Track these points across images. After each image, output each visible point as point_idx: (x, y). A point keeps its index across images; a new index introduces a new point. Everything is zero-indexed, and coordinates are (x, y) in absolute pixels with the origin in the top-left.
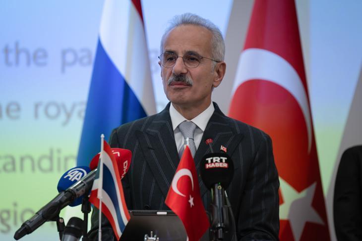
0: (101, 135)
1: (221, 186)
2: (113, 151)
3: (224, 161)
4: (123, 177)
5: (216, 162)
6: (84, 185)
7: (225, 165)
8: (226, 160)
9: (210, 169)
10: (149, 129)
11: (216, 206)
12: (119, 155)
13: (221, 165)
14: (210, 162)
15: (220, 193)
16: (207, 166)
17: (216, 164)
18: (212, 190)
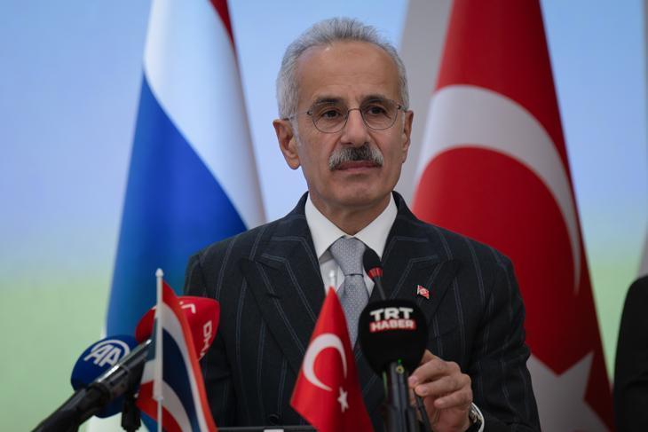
0: (155, 271)
1: (404, 366)
2: (181, 303)
3: (407, 315)
4: (202, 354)
5: (392, 318)
6: (126, 373)
7: (410, 324)
8: (410, 314)
9: (378, 332)
10: (265, 255)
11: (395, 409)
12: (194, 310)
13: (400, 324)
14: (378, 318)
15: (402, 380)
16: (374, 327)
17: (391, 322)
18: (385, 375)
